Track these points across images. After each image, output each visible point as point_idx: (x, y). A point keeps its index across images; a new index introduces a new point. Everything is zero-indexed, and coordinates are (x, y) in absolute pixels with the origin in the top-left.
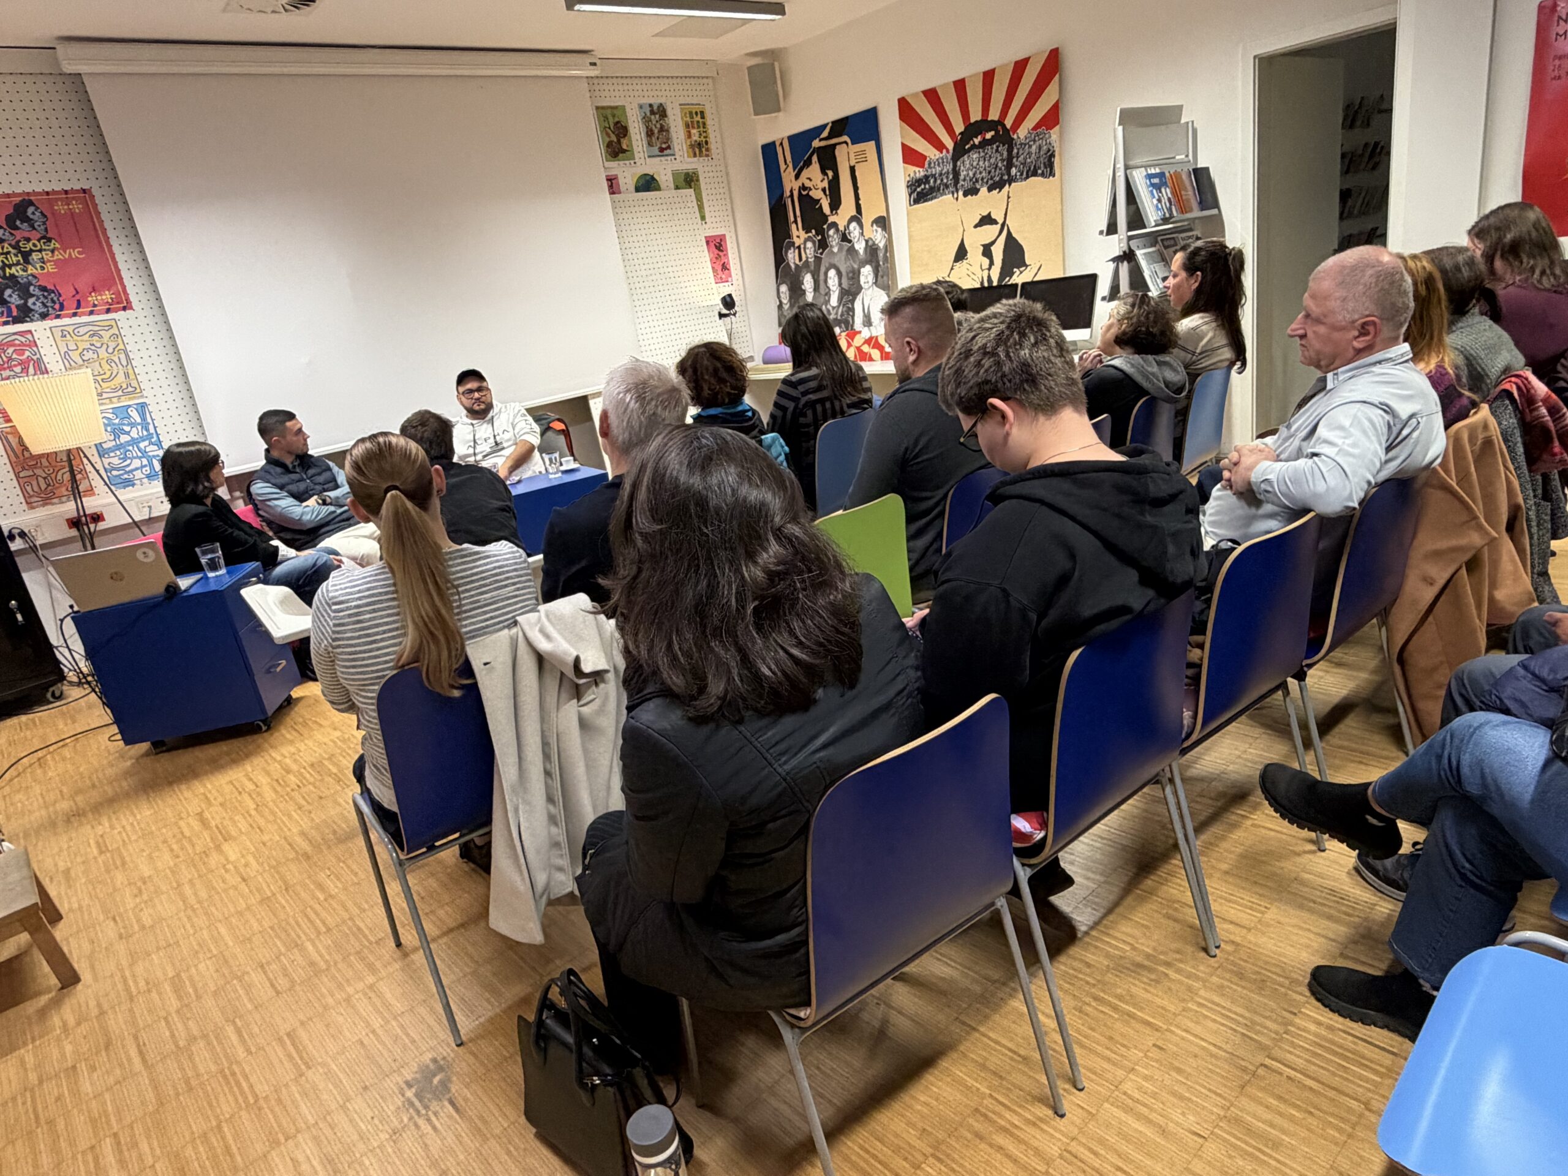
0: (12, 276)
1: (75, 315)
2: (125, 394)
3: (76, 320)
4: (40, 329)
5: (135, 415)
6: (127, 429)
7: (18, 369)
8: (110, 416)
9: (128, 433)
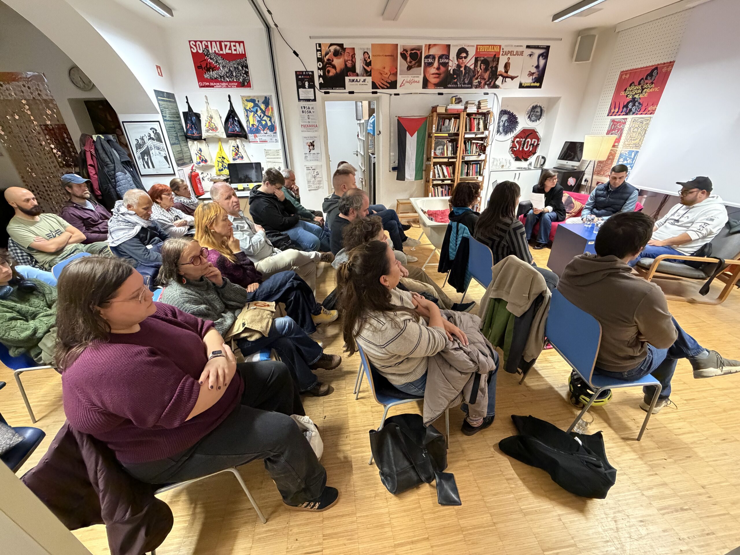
0: (635, 98)
1: (641, 114)
2: (636, 146)
3: (641, 116)
4: (630, 117)
5: (633, 155)
6: (628, 159)
7: (616, 131)
8: (627, 153)
9: (627, 160)
